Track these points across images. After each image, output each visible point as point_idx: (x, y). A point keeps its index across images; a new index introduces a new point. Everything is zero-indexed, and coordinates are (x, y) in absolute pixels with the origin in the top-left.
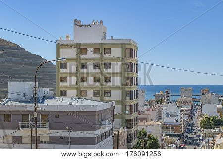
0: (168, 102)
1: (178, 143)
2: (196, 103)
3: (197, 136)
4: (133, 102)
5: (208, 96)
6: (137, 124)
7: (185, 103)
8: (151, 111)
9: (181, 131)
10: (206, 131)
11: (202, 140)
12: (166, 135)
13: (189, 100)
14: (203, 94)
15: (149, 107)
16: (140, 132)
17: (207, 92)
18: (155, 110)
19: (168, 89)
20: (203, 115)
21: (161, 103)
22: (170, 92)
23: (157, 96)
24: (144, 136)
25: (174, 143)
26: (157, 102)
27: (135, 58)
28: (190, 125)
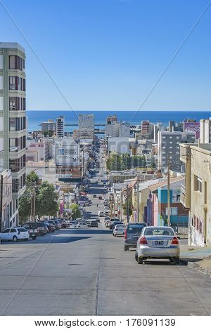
0: (60, 134)
1: (76, 191)
2: (99, 136)
3: (102, 181)
4: (20, 134)
5: (116, 125)
6: (25, 165)
7: (85, 135)
8: (37, 146)
9: (81, 174)
10: (115, 174)
11: (110, 186)
12: (60, 180)
13: (90, 131)
14: (110, 123)
15: (33, 142)
16: (29, 177)
17: (114, 119)
18: (42, 146)
19: (61, 117)
20: (110, 152)
21: (51, 135)
22: (63, 120)
23: (44, 126)
24: (35, 183)
25: (72, 191)
26: (45, 134)
27: (21, 70)
28: (92, 165)
